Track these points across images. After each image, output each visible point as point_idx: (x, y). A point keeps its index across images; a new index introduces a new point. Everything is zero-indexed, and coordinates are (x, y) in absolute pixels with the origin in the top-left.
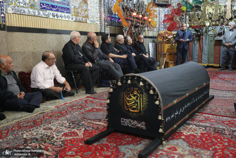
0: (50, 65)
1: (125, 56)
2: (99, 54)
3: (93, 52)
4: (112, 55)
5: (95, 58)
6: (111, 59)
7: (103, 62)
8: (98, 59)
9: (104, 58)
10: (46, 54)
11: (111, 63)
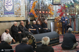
0: (7, 33)
1: (35, 30)
2: (25, 29)
3: (22, 28)
4: (30, 29)
5: (23, 30)
6: (29, 31)
7: (26, 32)
8: (24, 31)
9: (27, 30)
10: (6, 30)
11: (29, 32)
